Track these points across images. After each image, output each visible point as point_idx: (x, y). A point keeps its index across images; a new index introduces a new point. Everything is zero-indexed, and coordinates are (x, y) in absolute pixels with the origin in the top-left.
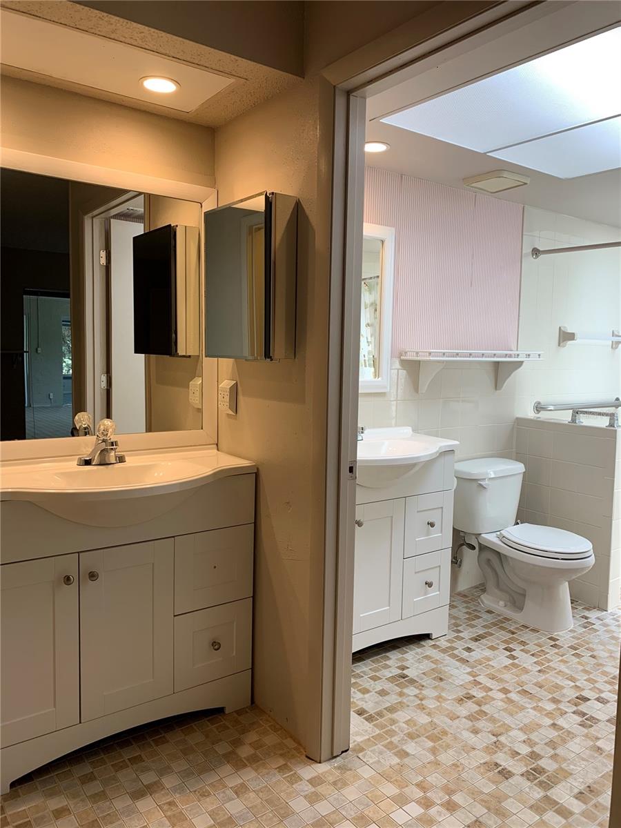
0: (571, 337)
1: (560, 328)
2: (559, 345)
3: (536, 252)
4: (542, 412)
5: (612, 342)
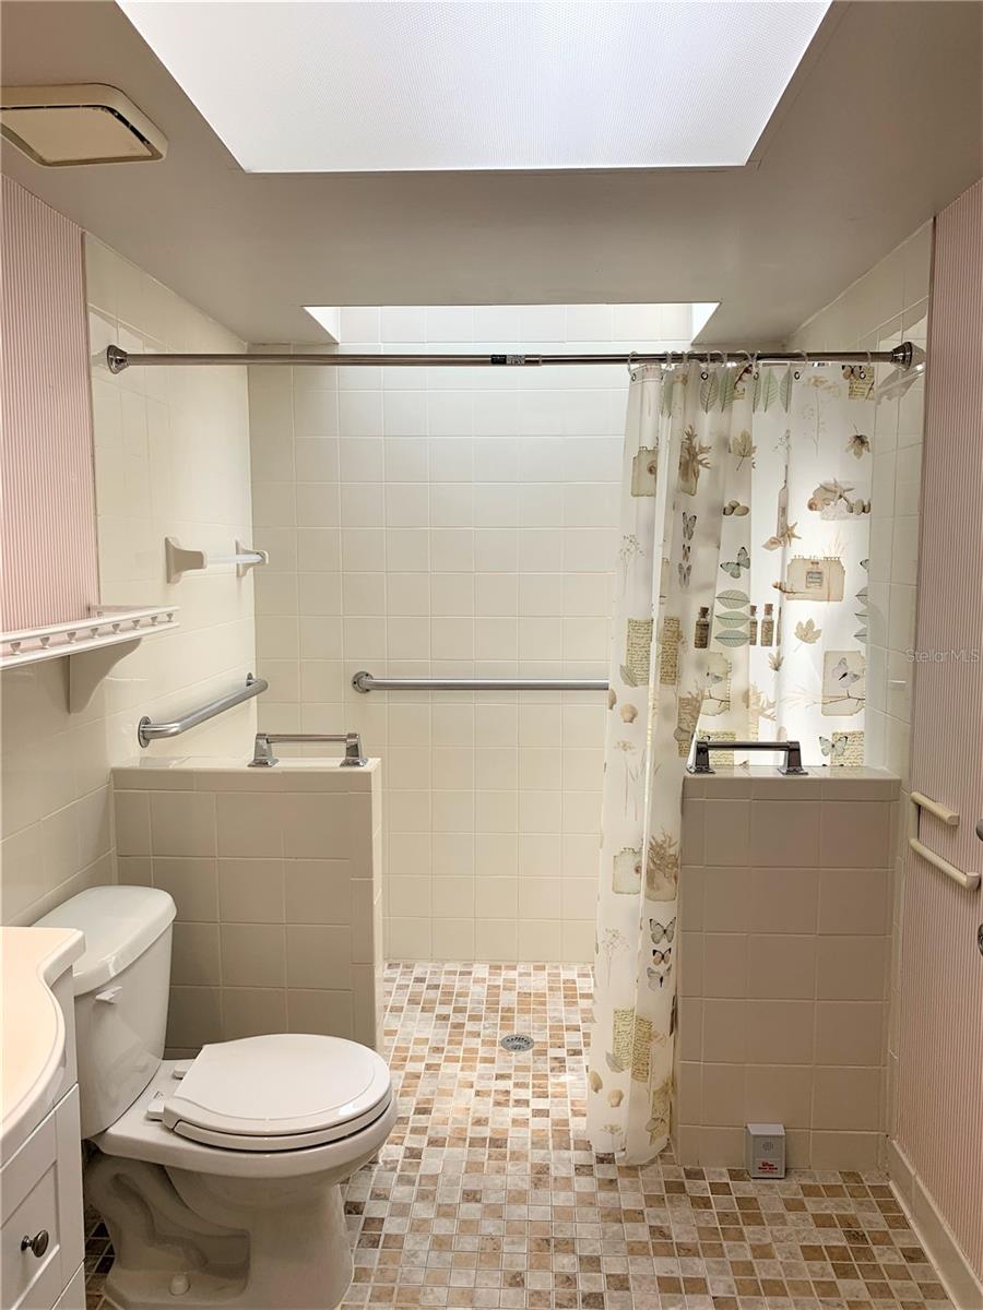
0: (195, 560)
1: (166, 539)
2: (168, 582)
3: (117, 357)
5: (238, 565)
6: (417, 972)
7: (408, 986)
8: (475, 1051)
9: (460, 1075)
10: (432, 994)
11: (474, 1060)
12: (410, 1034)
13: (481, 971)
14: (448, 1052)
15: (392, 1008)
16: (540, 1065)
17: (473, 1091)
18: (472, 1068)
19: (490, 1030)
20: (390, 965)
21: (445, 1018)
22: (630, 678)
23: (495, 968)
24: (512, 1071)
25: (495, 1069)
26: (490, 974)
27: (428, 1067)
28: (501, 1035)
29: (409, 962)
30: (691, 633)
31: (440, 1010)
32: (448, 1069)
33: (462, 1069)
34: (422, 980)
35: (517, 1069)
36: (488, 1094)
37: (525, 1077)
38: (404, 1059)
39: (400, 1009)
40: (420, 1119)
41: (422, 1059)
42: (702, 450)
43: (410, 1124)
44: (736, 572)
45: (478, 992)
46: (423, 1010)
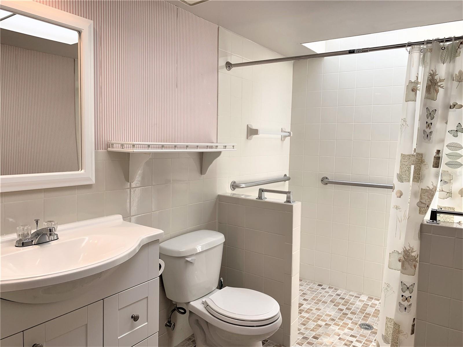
0: (256, 132)
1: (248, 125)
2: (247, 138)
3: (229, 65)
4: (236, 189)
5: (281, 136)
6: (338, 292)
7: (333, 296)
8: (347, 324)
9: (337, 330)
10: (340, 301)
11: (345, 327)
12: (326, 312)
13: (364, 298)
14: (336, 322)
15: (323, 301)
16: (371, 337)
17: (339, 337)
18: (343, 330)
19: (357, 319)
20: (329, 287)
21: (342, 310)
22: (401, 179)
23: (371, 298)
24: (358, 336)
25: (352, 333)
26: (367, 300)
27: (326, 324)
28: (361, 322)
29: (337, 288)
30: (431, 161)
31: (341, 307)
32: (333, 327)
33: (339, 329)
34: (339, 295)
35: (361, 335)
36: (344, 340)
37: (362, 339)
38: (319, 319)
39: (326, 303)
40: (313, 340)
41: (325, 321)
42: (441, 81)
43: (308, 340)
44: (456, 135)
45: (359, 304)
46: (334, 305)
